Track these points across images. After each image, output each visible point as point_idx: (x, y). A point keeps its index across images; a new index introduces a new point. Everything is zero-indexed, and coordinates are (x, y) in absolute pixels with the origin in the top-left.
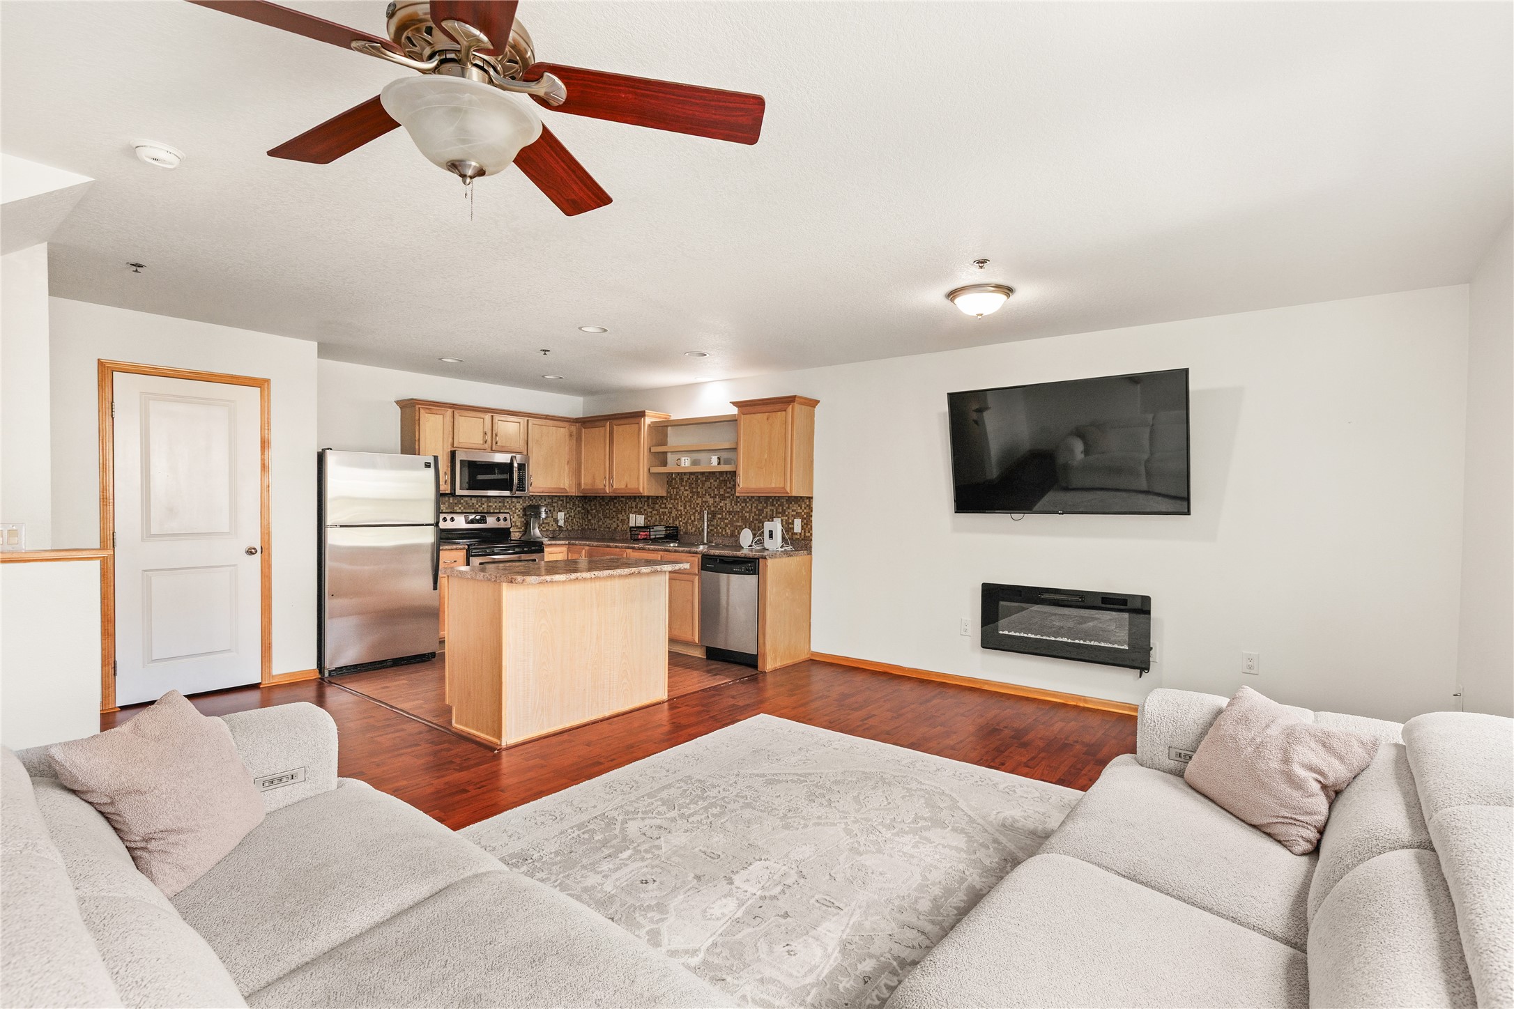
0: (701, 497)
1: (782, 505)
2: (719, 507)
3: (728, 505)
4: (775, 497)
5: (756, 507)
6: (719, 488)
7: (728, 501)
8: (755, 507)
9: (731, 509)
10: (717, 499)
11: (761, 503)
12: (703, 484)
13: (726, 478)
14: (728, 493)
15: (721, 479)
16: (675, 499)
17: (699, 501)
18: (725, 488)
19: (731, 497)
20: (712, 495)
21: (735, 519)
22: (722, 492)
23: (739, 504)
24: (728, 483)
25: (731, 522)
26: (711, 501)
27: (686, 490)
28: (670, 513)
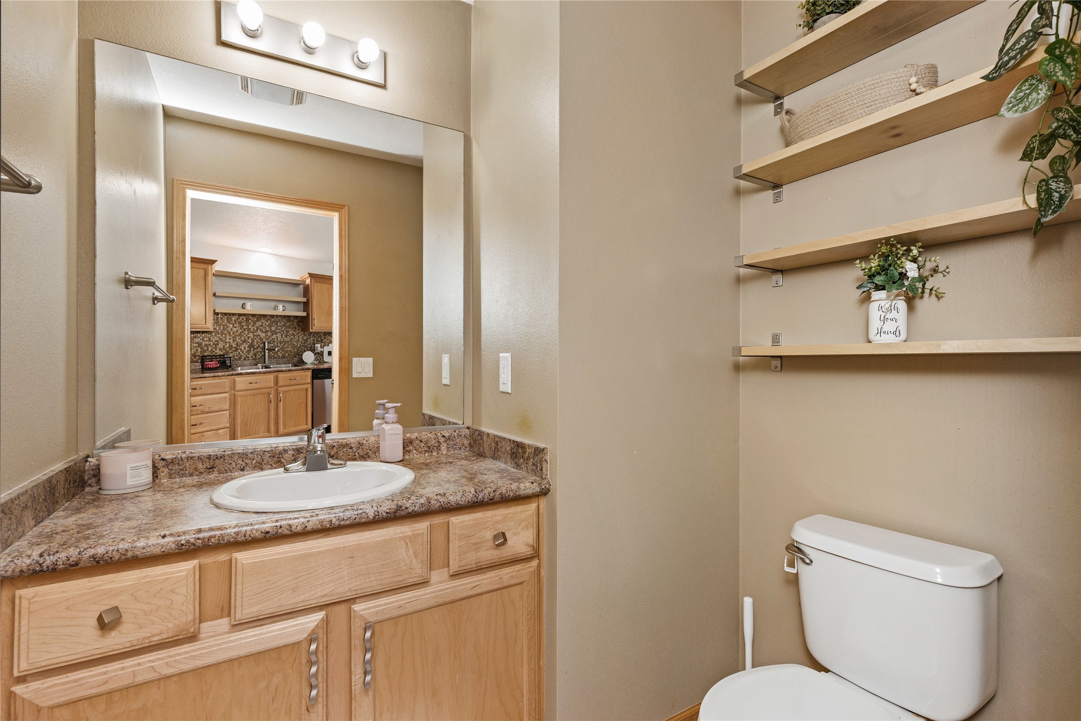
0: (252, 332)
1: (320, 336)
2: (271, 339)
3: (280, 337)
4: (315, 332)
5: (303, 338)
6: (270, 326)
7: (279, 335)
8: (301, 338)
9: (282, 340)
10: (269, 334)
11: (306, 336)
12: (255, 323)
13: (277, 320)
14: (279, 329)
15: (272, 320)
16: (222, 334)
17: (251, 335)
18: (276, 326)
19: (282, 332)
20: (264, 331)
21: (285, 346)
22: (273, 329)
23: (288, 337)
24: (279, 323)
25: (282, 349)
26: (263, 335)
27: (235, 327)
28: (216, 345)
